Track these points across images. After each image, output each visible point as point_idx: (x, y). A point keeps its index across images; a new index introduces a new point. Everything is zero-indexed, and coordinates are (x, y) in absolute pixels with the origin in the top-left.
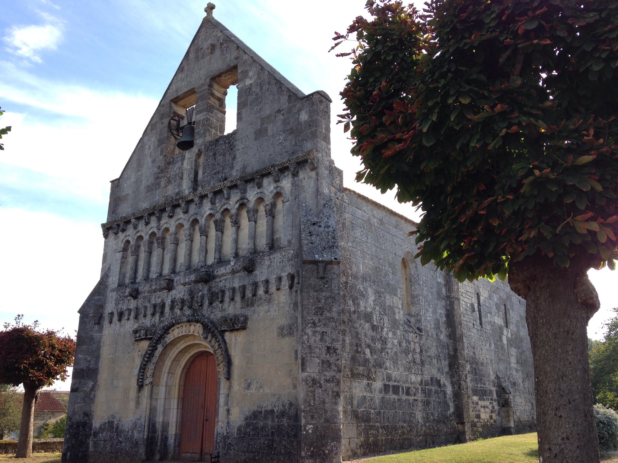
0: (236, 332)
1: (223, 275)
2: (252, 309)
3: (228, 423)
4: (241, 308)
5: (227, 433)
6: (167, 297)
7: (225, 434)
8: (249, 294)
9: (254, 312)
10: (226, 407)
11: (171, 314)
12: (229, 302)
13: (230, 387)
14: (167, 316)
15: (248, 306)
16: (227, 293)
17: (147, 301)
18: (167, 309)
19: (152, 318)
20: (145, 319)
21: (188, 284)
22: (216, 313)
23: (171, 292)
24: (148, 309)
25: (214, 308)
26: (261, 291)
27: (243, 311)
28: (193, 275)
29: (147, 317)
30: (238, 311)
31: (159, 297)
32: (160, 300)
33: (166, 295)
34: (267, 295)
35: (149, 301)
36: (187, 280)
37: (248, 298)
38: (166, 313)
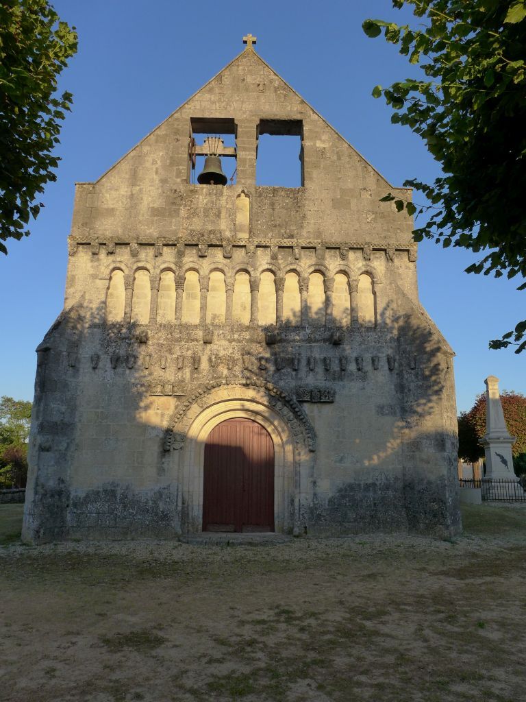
0: (319, 405)
1: (294, 341)
2: (341, 383)
3: (315, 494)
4: (325, 380)
5: (314, 504)
6: (204, 351)
7: (312, 506)
8: (335, 367)
9: (344, 387)
10: (311, 479)
11: (211, 372)
12: (307, 371)
13: (315, 460)
14: (205, 373)
15: (334, 379)
16: (304, 362)
17: (167, 351)
18: (204, 365)
19: (178, 372)
20: (165, 372)
21: (239, 341)
22: (287, 381)
23: (209, 346)
24: (169, 360)
25: (284, 375)
26: (352, 367)
27: (328, 384)
28: (248, 333)
29: (168, 370)
30: (321, 383)
31: (188, 349)
32: (190, 352)
33: (200, 348)
34: (360, 372)
35: (170, 351)
36: (236, 336)
37: (335, 371)
38: (203, 370)
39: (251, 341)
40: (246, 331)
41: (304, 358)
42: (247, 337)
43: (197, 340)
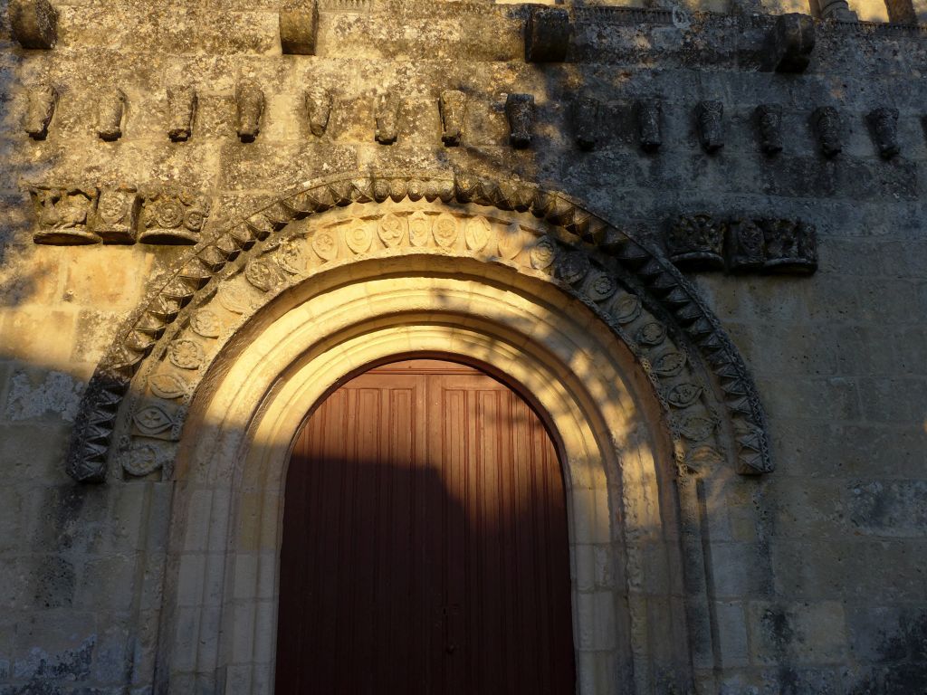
0: (758, 283)
1: (632, 55)
2: (830, 204)
3: (787, 676)
4: (768, 191)
6: (282, 80)
8: (798, 145)
9: (842, 218)
10: (763, 604)
11: (309, 152)
12: (695, 157)
13: (769, 514)
14: (283, 156)
15: (801, 189)
16: (678, 126)
17: (130, 77)
18: (282, 127)
19: (172, 151)
20: (114, 153)
21: (423, 51)
22: (621, 190)
23: (302, 64)
24: (135, 109)
25: (607, 168)
26: (860, 147)
27: (782, 207)
28: (456, 23)
29: (126, 145)
30: (754, 201)
31: (218, 72)
32: (224, 85)
33: (270, 70)
34: (890, 168)
35: (144, 78)
36: (410, 33)
37: (799, 162)
38: (277, 145)
39: (472, 50)
40: (451, 15)
41: (679, 111)
42: (456, 37)
43: (256, 45)
